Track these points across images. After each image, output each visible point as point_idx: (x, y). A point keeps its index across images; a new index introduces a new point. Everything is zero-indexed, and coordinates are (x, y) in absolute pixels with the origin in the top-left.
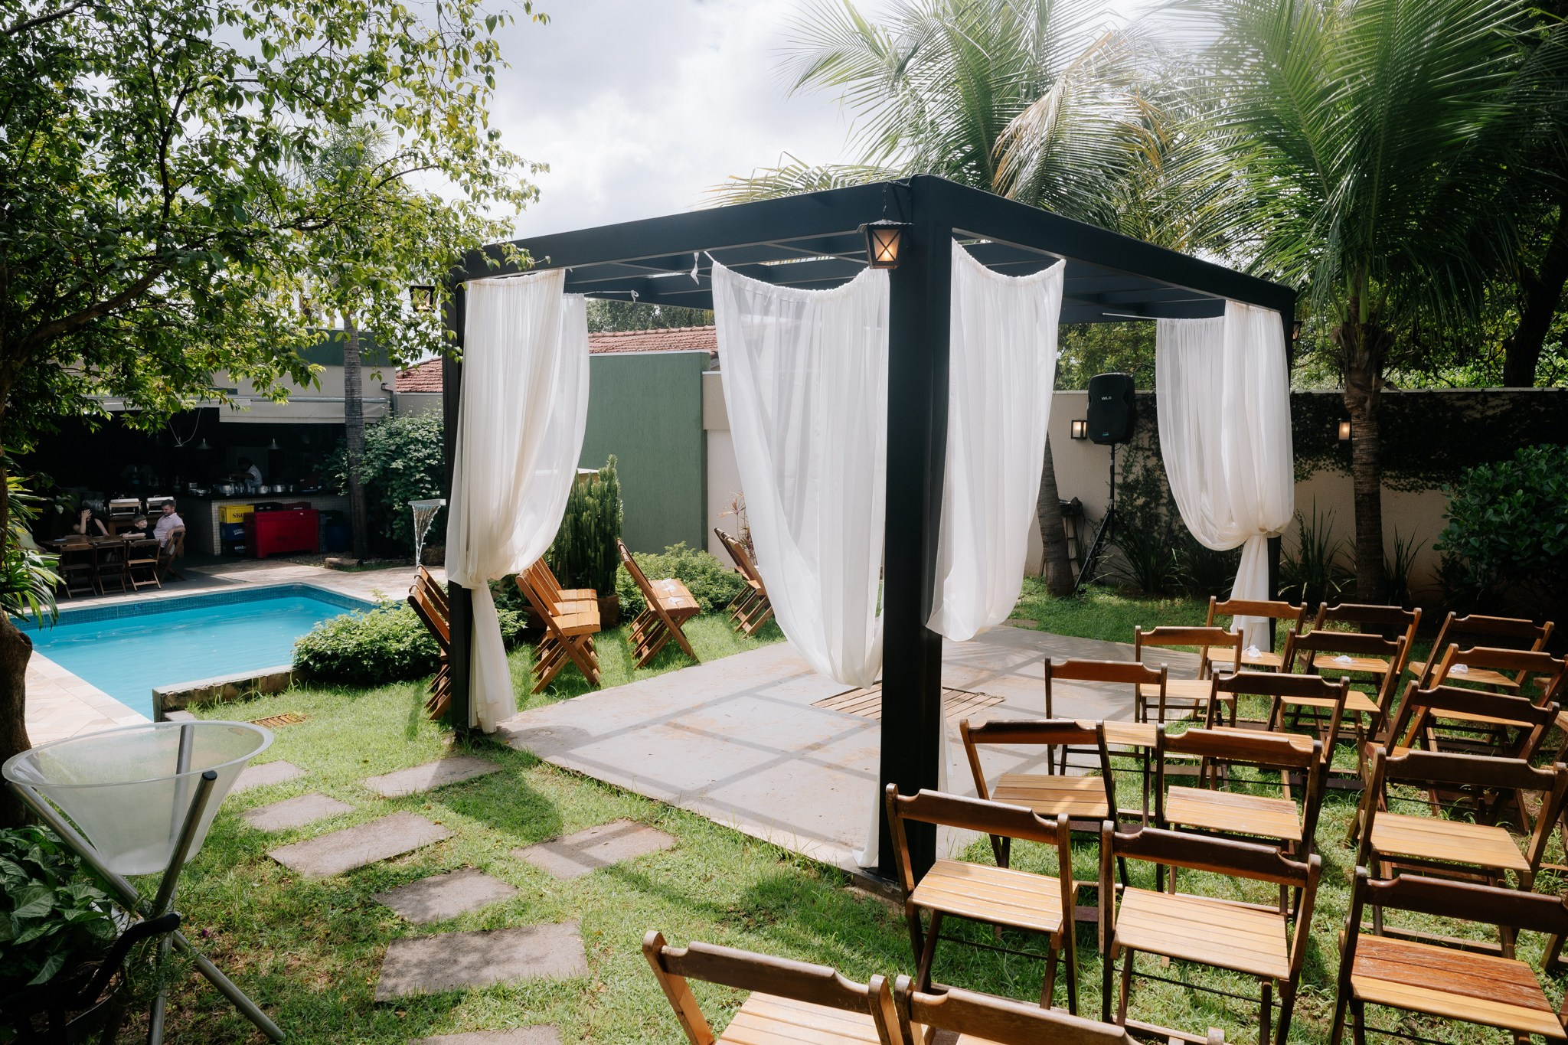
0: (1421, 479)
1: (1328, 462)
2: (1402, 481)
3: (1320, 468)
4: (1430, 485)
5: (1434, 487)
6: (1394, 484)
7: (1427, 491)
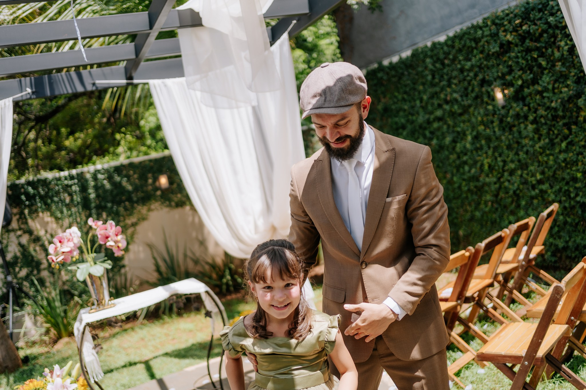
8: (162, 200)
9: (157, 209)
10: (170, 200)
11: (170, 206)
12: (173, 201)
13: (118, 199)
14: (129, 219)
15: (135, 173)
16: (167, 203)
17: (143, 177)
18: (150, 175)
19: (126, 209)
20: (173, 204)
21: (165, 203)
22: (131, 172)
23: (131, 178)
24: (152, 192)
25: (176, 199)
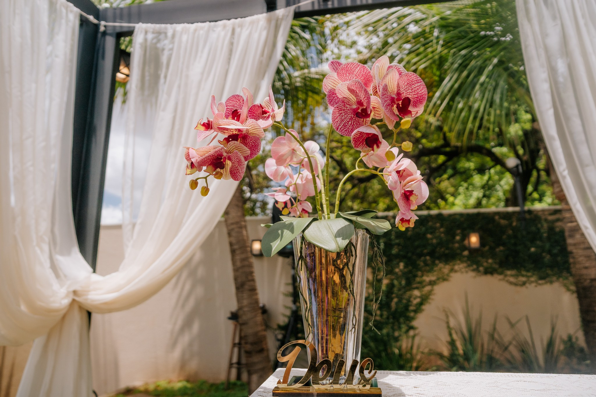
1: (461, 266)
2: (520, 278)
3: (456, 271)
6: (515, 280)
8: (469, 262)
9: (462, 273)
10: (478, 264)
11: (477, 270)
12: (483, 266)
13: (418, 251)
14: (428, 276)
15: (442, 226)
16: (475, 267)
17: (450, 233)
18: (459, 231)
19: (426, 265)
20: (481, 269)
21: (471, 265)
22: (438, 225)
23: (437, 231)
24: (458, 251)
25: (485, 264)
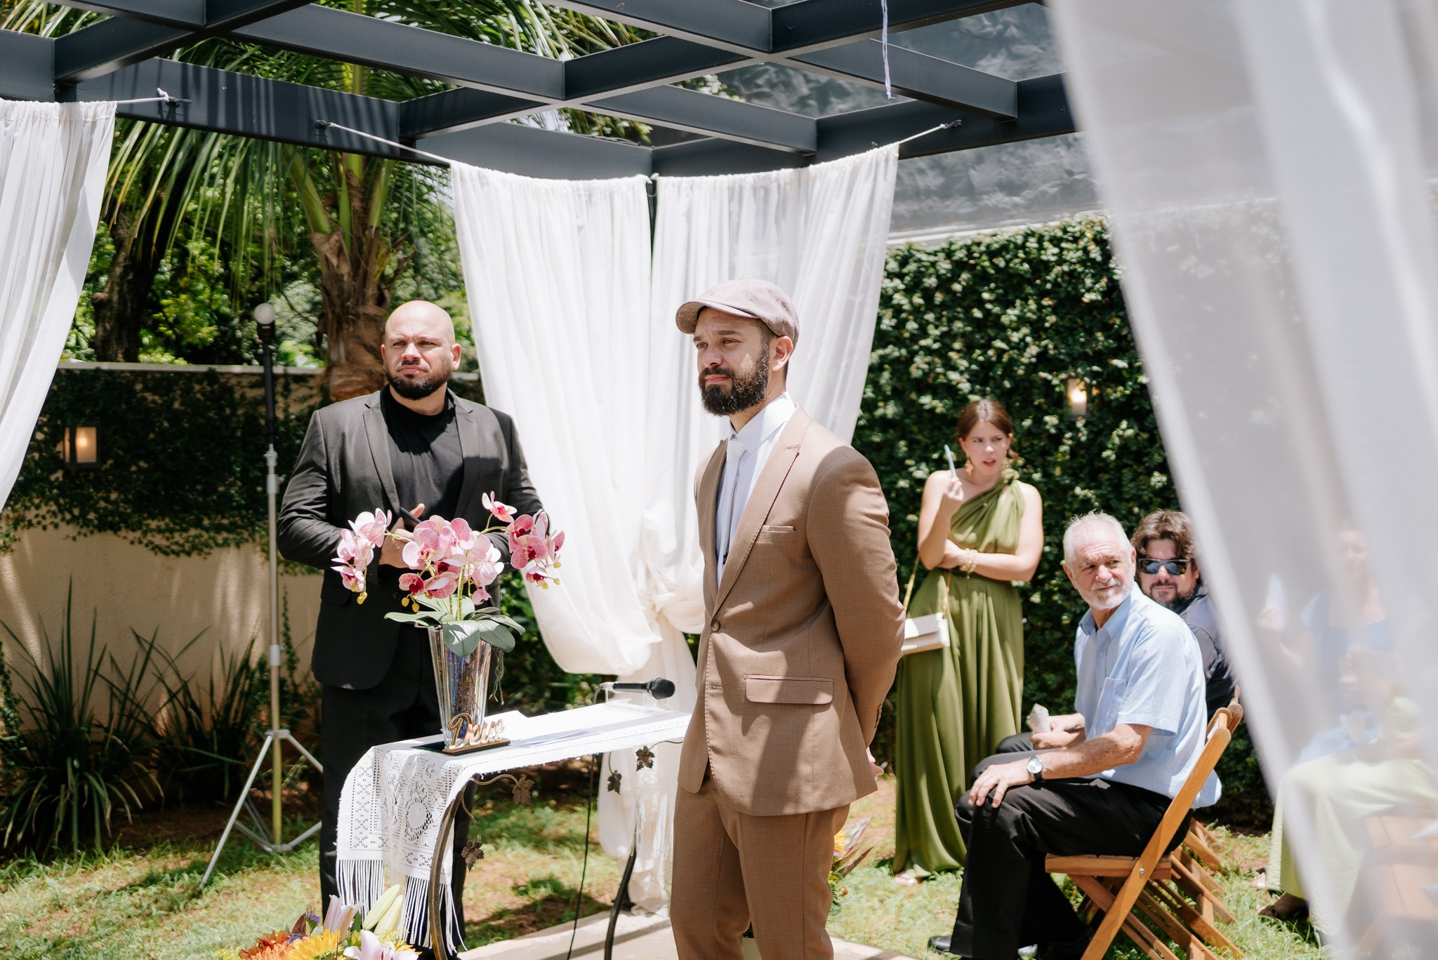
0: (207, 530)
1: (43, 510)
2: (177, 537)
3: (30, 524)
4: (220, 541)
5: (226, 543)
6: (164, 543)
7: (216, 551)
8: (62, 501)
9: (45, 528)
11: (81, 521)
12: (95, 510)
16: (76, 512)
20: (92, 518)
21: (68, 510)
25: (102, 505)
